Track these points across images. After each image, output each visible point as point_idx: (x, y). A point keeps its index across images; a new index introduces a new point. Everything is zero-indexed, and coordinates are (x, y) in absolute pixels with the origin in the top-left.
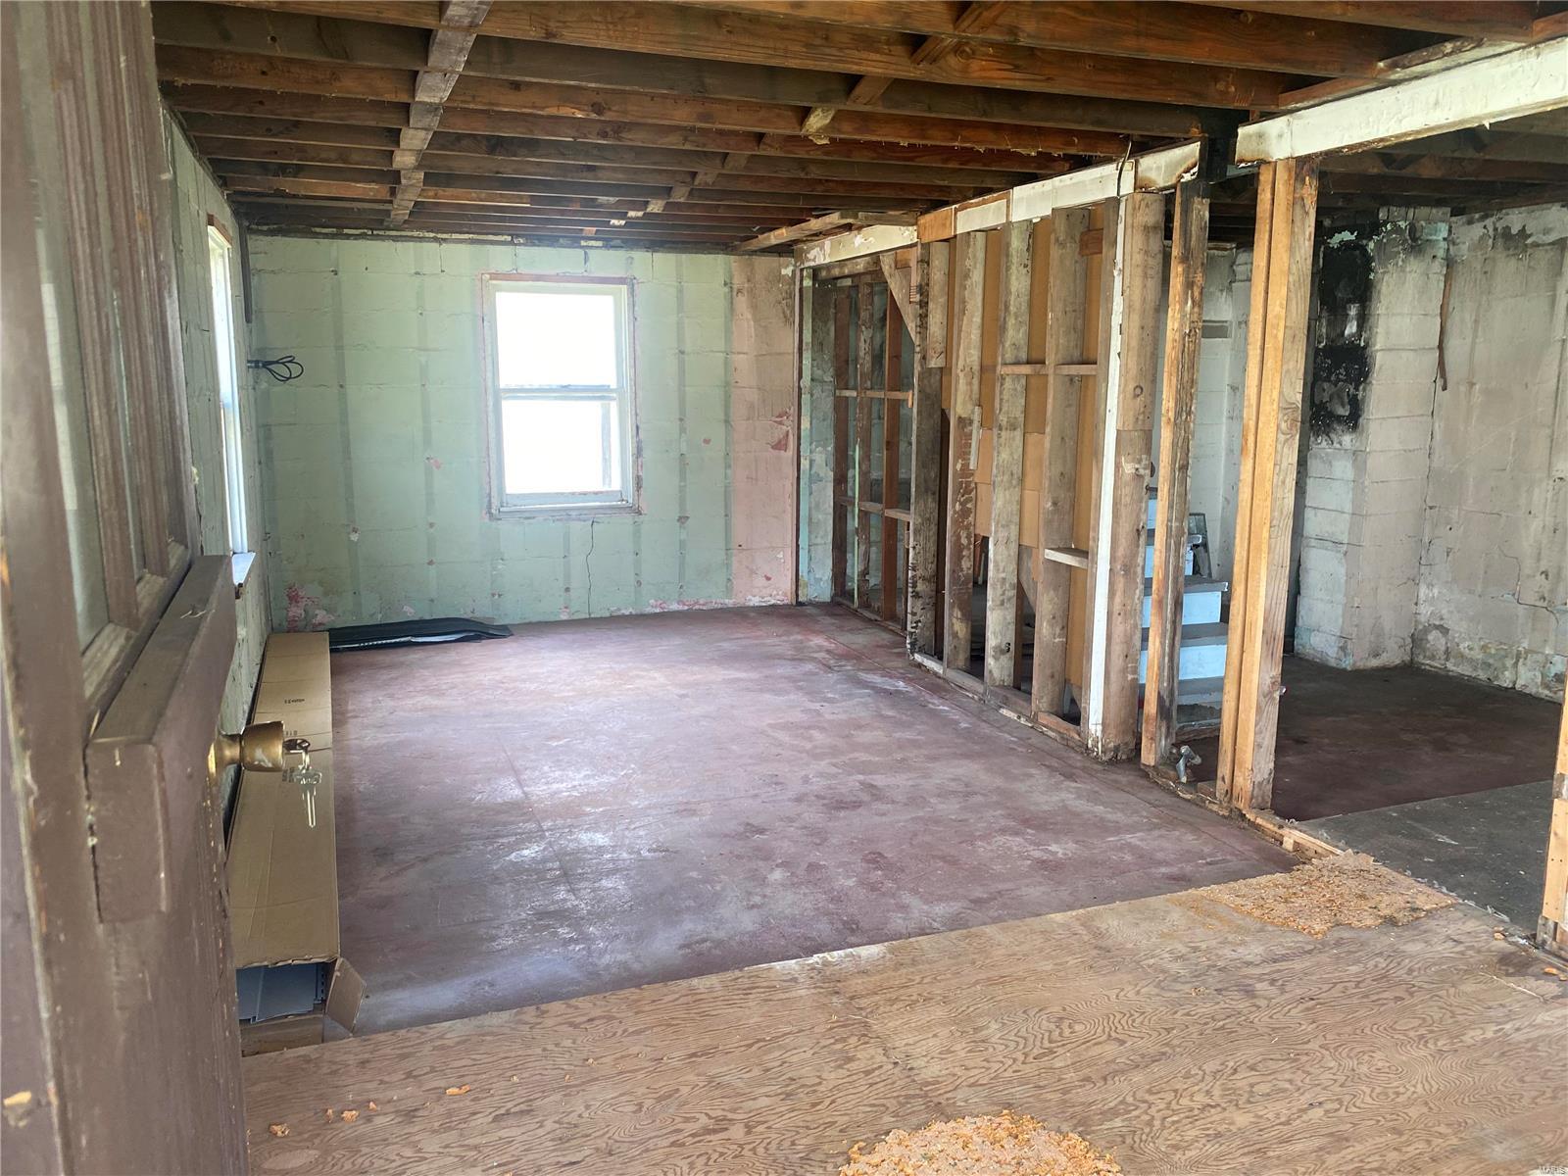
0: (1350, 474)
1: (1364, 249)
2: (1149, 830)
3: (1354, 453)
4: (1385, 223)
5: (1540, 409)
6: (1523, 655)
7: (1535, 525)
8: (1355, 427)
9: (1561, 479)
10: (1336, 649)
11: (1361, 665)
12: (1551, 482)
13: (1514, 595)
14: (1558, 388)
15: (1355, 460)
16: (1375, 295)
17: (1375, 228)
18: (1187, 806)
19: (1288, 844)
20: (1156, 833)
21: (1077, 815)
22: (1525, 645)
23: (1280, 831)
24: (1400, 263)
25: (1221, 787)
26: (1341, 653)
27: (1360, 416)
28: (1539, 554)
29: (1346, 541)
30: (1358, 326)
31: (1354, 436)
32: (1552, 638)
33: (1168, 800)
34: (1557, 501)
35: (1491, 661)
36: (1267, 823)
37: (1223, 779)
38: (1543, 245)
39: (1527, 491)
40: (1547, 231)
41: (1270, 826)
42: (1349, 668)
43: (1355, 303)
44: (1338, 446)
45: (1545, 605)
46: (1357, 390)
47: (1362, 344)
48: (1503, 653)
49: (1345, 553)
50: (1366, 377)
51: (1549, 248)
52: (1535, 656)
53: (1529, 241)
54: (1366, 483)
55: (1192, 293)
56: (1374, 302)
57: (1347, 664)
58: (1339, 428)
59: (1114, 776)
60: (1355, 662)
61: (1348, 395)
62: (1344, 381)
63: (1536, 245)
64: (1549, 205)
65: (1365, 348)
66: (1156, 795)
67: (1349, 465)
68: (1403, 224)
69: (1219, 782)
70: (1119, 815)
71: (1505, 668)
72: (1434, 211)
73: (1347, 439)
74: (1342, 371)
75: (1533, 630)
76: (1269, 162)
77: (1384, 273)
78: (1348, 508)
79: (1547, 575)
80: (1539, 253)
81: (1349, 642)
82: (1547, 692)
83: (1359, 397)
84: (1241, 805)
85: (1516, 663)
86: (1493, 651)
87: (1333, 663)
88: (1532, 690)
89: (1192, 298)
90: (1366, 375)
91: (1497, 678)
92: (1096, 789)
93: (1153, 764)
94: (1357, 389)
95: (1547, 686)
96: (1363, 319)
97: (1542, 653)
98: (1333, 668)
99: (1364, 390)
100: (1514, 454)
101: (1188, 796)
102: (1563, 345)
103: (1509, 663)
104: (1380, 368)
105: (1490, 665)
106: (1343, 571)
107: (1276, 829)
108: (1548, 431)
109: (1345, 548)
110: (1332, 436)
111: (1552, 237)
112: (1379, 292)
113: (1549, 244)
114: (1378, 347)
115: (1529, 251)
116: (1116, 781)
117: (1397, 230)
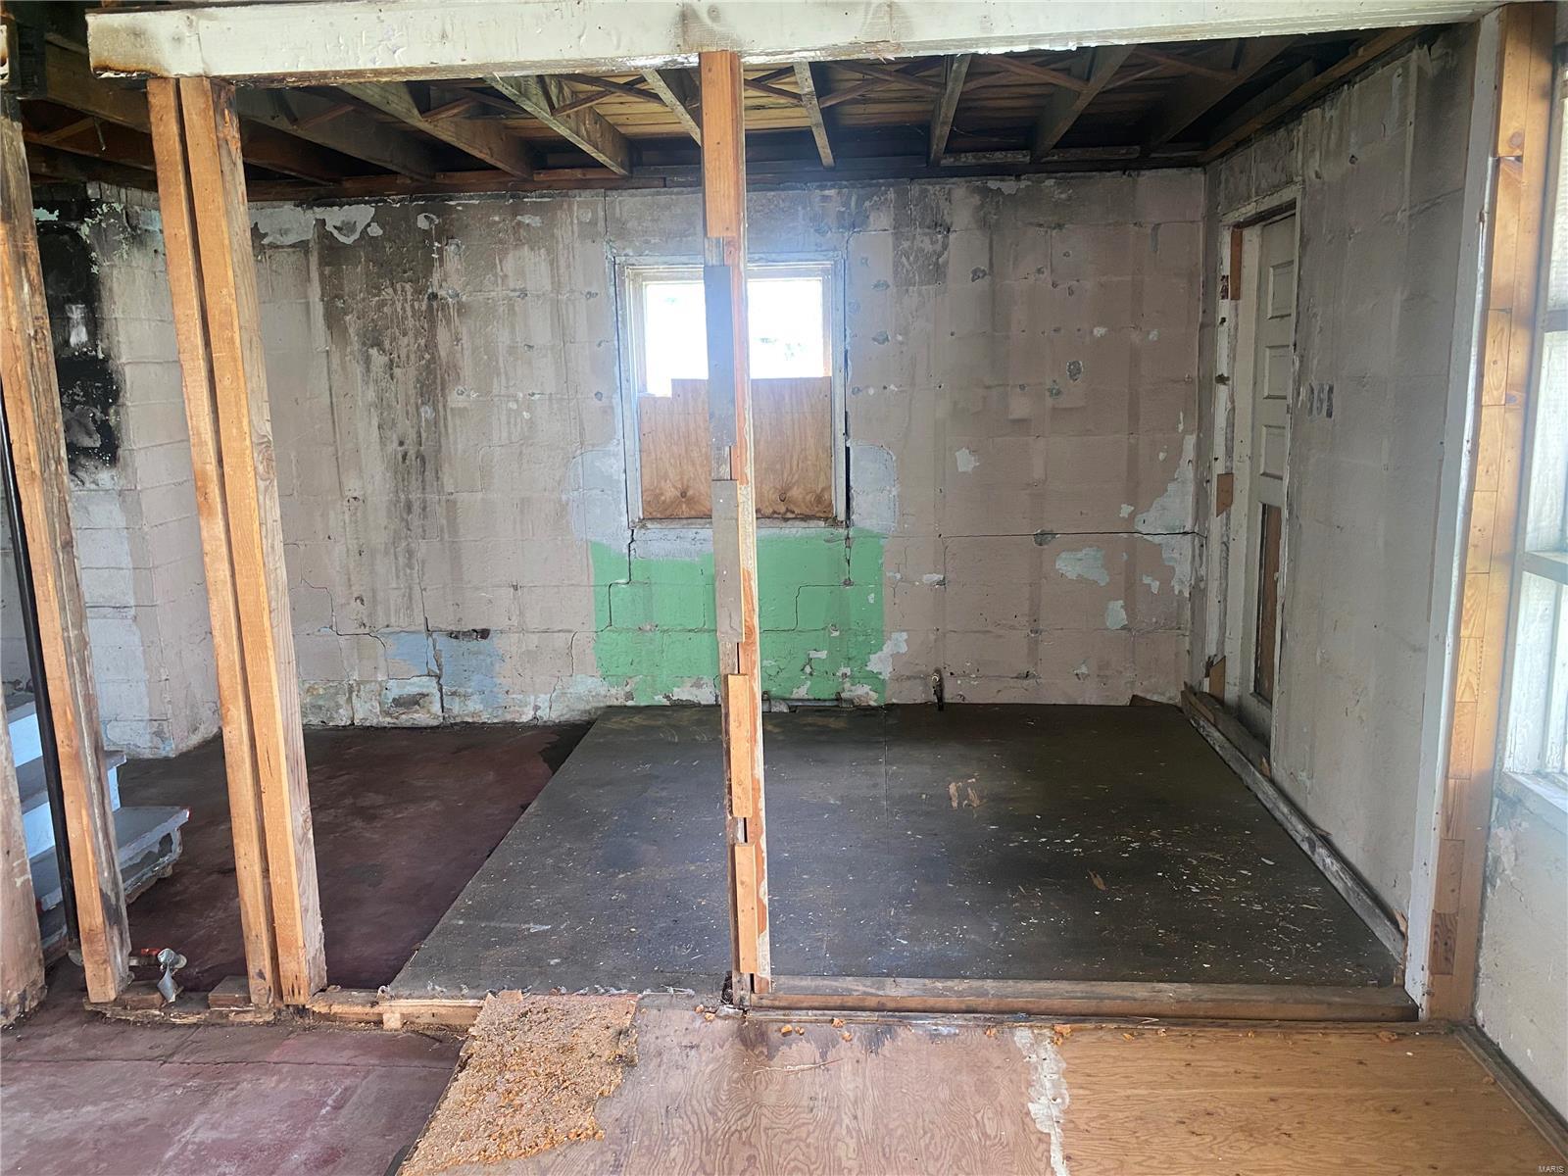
0: (120, 520)
1: (75, 235)
2: (204, 1104)
3: (120, 493)
4: (99, 203)
5: (317, 427)
6: (356, 688)
7: (338, 550)
8: (114, 460)
9: (355, 498)
10: (148, 737)
11: (184, 747)
12: (345, 503)
13: (331, 627)
14: (332, 403)
15: (124, 501)
16: (105, 294)
17: (86, 208)
18: (199, 1034)
19: (392, 1021)
20: (217, 1102)
21: (69, 1143)
22: (356, 677)
23: (377, 1010)
24: (125, 256)
25: (259, 987)
26: (157, 740)
27: (117, 447)
28: (349, 580)
29: (132, 603)
30: (89, 332)
31: (114, 472)
32: (382, 663)
33: (170, 1039)
34: (356, 522)
35: (321, 703)
36: (350, 1006)
37: (261, 975)
38: (282, 247)
39: (322, 515)
40: (283, 232)
41: (358, 1009)
42: (172, 755)
43: (76, 302)
44: (93, 486)
45: (367, 630)
46: (107, 414)
47: (101, 356)
48: (332, 691)
49: (135, 618)
50: (116, 400)
51: (290, 250)
52: (368, 686)
53: (265, 241)
54: (146, 529)
55: (27, 271)
56: (106, 305)
57: (170, 750)
58: (90, 464)
59: (47, 1044)
60: (177, 746)
61: (94, 421)
62: (85, 403)
63: (274, 246)
64: (281, 203)
65: (106, 360)
66: (141, 1042)
67: (116, 509)
68: (118, 207)
69: (254, 983)
70: (131, 1104)
71: (338, 706)
72: (145, 195)
73: (105, 476)
74: (77, 390)
75: (360, 659)
76: (165, 79)
77: (112, 266)
78: (126, 561)
79: (362, 600)
80: (281, 256)
81: (165, 723)
82: (389, 719)
83: (112, 423)
84: (301, 999)
85: (350, 698)
86: (321, 691)
87: (147, 754)
88: (374, 722)
89: (29, 280)
90: (116, 395)
91: (332, 718)
92: (47, 1080)
93: (113, 996)
94: (105, 412)
95: (388, 714)
96: (94, 324)
97: (376, 681)
98: (148, 760)
99: (117, 413)
100: (299, 476)
101: (192, 1019)
102: (328, 355)
103: (342, 700)
104: (132, 387)
105: (320, 707)
106: (137, 640)
107: (368, 1009)
108: (331, 449)
109: (133, 612)
110: (81, 474)
111: (292, 239)
112: (111, 290)
113: (290, 246)
114: (123, 360)
115: (268, 253)
116: (57, 1050)
117: (112, 213)
